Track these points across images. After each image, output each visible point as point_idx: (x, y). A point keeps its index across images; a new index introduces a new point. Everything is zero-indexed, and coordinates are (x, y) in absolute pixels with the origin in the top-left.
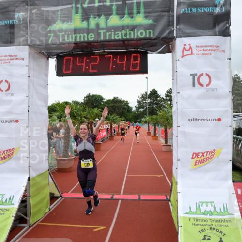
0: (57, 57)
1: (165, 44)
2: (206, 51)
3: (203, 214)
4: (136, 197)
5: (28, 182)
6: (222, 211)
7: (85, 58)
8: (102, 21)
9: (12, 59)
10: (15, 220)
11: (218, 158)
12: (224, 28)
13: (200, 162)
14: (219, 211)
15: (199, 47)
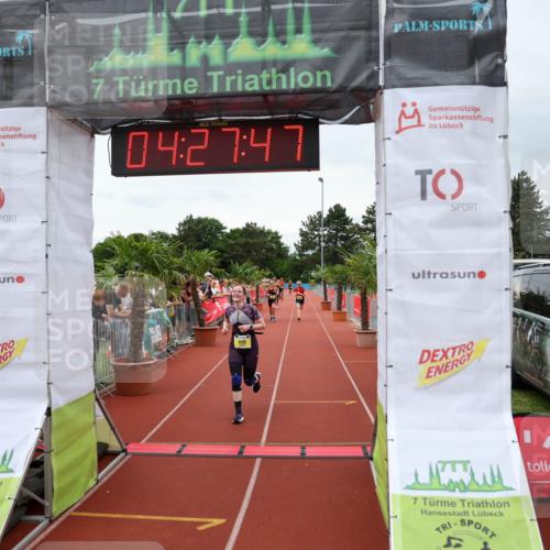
0: (112, 133)
1: (360, 103)
2: (451, 118)
3: (446, 488)
4: (294, 451)
5: (46, 420)
6: (489, 481)
7: (177, 134)
8: (215, 50)
9: (8, 137)
10: (16, 507)
11: (479, 360)
12: (491, 68)
13: (439, 370)
14: (481, 482)
15: (435, 109)
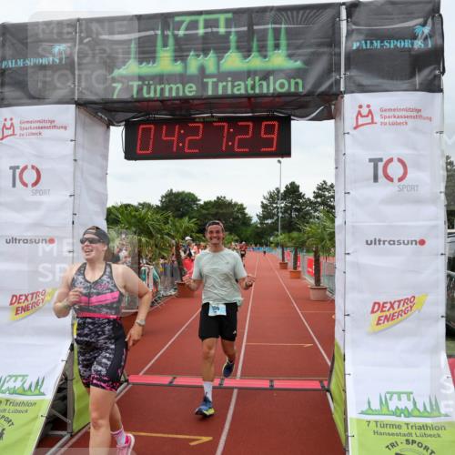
0: (125, 125)
1: (324, 104)
2: (398, 117)
3: (394, 414)
4: (264, 384)
5: (70, 354)
6: (428, 409)
7: (177, 127)
8: (210, 61)
9: (45, 127)
10: (46, 424)
12: (431, 77)
13: (387, 319)
14: (422, 410)
15: (385, 110)
